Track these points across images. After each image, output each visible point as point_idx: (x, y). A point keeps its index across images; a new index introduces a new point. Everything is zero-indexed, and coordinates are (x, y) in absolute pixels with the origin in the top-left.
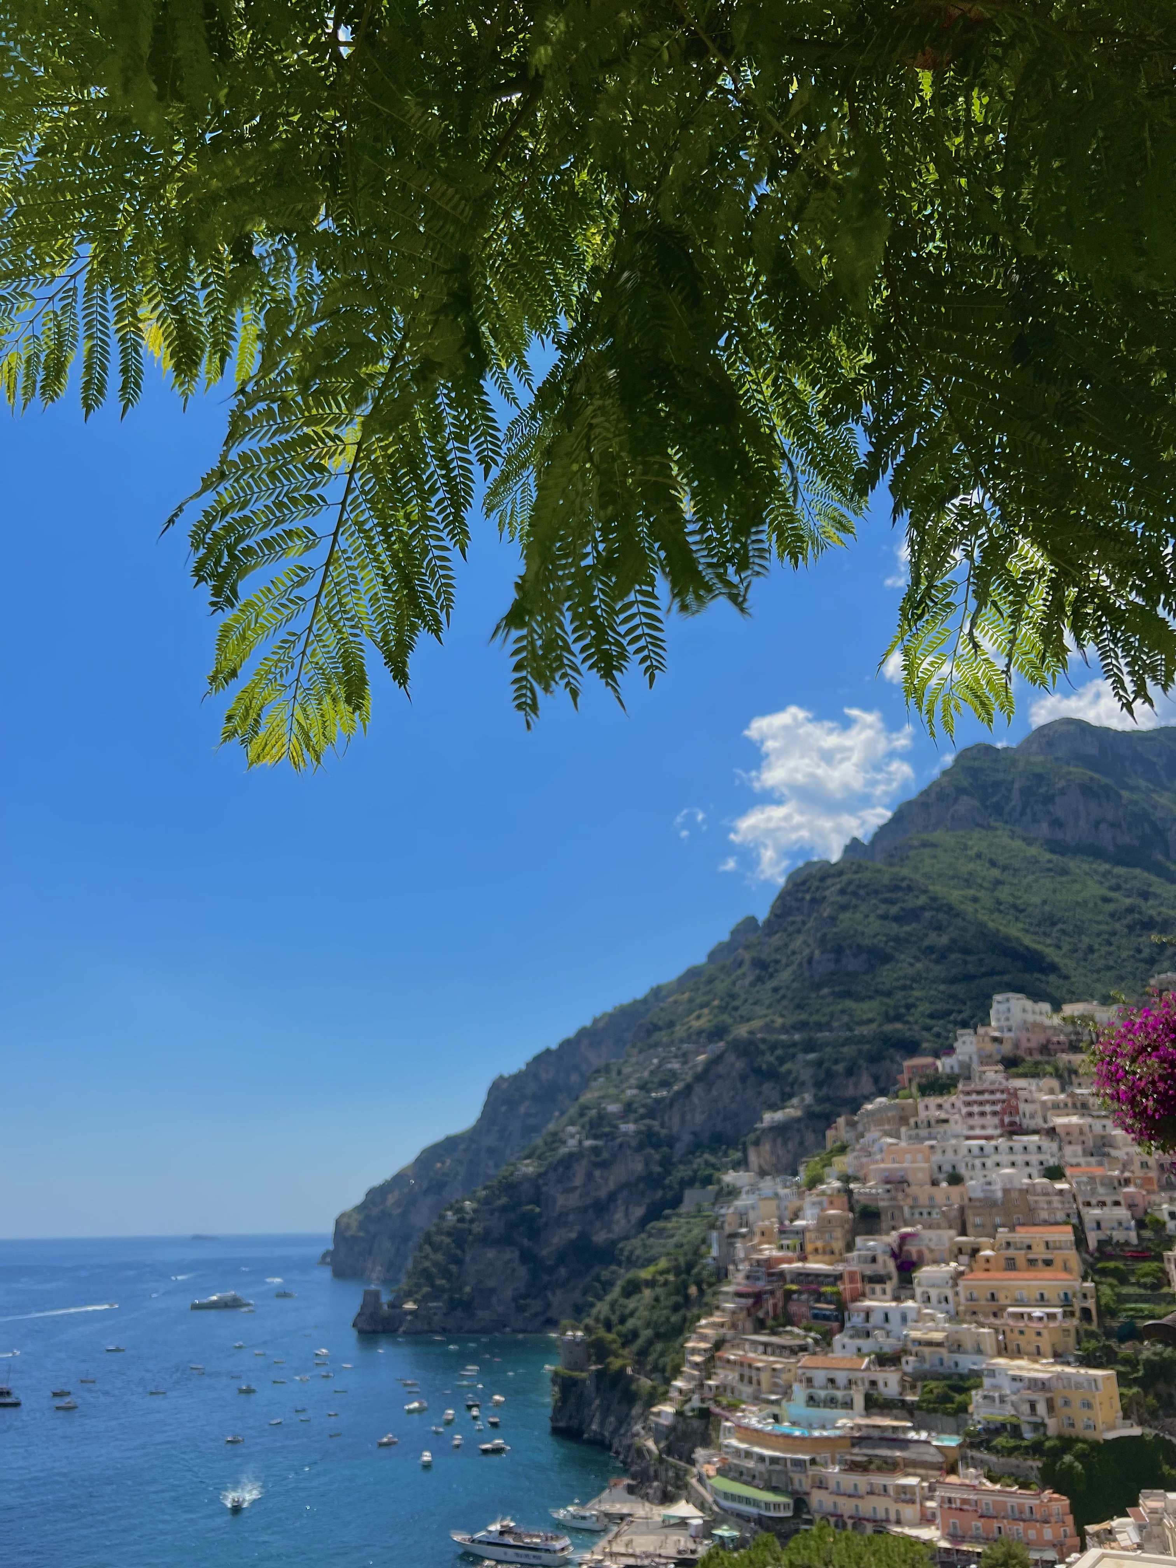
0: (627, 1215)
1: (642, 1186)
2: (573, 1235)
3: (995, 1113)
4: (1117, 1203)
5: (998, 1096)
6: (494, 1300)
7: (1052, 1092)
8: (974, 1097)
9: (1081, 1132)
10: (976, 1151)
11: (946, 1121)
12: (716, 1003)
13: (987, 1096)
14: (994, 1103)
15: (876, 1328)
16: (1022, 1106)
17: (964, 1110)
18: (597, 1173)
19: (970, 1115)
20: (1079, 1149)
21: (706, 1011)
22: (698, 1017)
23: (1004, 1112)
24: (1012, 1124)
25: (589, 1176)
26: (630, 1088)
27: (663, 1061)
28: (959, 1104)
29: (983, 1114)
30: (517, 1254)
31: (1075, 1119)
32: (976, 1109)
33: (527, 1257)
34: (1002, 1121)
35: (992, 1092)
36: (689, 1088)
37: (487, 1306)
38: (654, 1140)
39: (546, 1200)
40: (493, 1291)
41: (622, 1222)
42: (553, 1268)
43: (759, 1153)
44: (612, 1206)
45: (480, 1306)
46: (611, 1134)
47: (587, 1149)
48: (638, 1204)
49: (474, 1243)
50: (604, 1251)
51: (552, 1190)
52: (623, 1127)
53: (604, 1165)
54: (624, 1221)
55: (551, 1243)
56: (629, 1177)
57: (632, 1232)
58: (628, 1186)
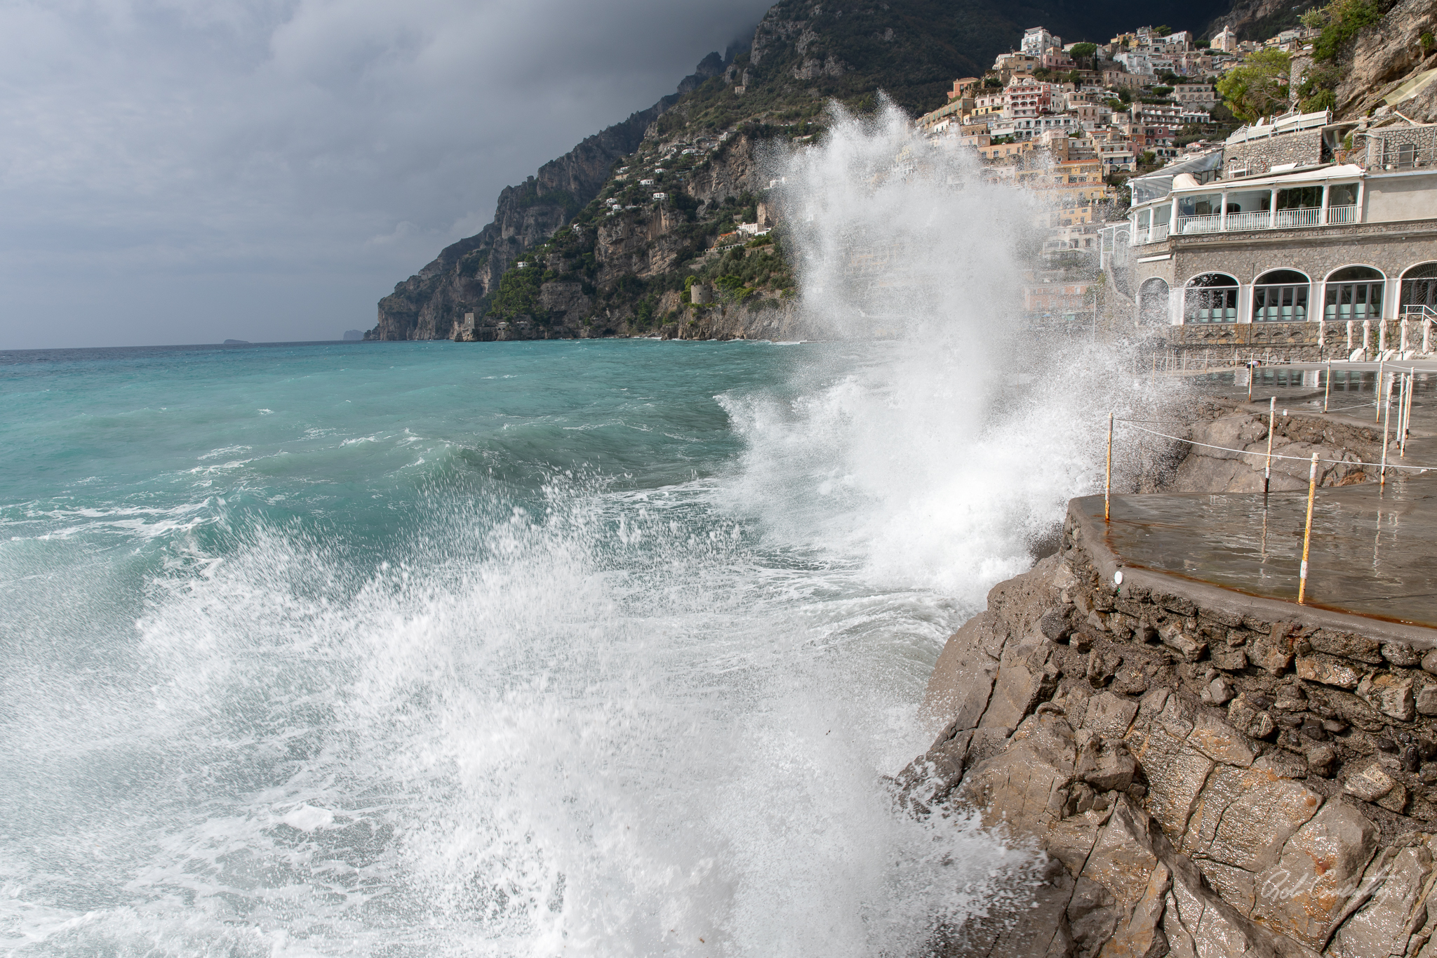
0: (663, 259)
1: (674, 237)
2: (622, 273)
3: (1032, 103)
4: (1122, 149)
5: (1036, 91)
6: (566, 320)
7: (1070, 91)
8: (1019, 93)
10: (1024, 124)
11: (999, 109)
12: (720, 103)
13: (1028, 92)
14: (1032, 97)
16: (1053, 99)
17: (1011, 102)
18: (638, 229)
19: (1015, 105)
20: (1093, 123)
21: (712, 110)
22: (706, 115)
23: (1039, 102)
24: (1045, 110)
25: (632, 231)
26: (658, 167)
27: (680, 149)
28: (1008, 99)
29: (1024, 104)
30: (580, 287)
32: (1020, 101)
33: (590, 290)
34: (1038, 108)
35: (1032, 89)
36: (707, 166)
37: (560, 323)
38: (683, 205)
39: (599, 249)
40: (564, 313)
41: (659, 263)
42: (609, 296)
43: (766, 209)
44: (651, 252)
45: (555, 324)
46: (647, 200)
47: (627, 211)
48: (671, 250)
49: (547, 280)
50: (647, 284)
51: (603, 241)
52: (656, 195)
53: (641, 223)
54: (661, 262)
55: (606, 280)
56: (664, 231)
57: (668, 270)
58: (663, 237)
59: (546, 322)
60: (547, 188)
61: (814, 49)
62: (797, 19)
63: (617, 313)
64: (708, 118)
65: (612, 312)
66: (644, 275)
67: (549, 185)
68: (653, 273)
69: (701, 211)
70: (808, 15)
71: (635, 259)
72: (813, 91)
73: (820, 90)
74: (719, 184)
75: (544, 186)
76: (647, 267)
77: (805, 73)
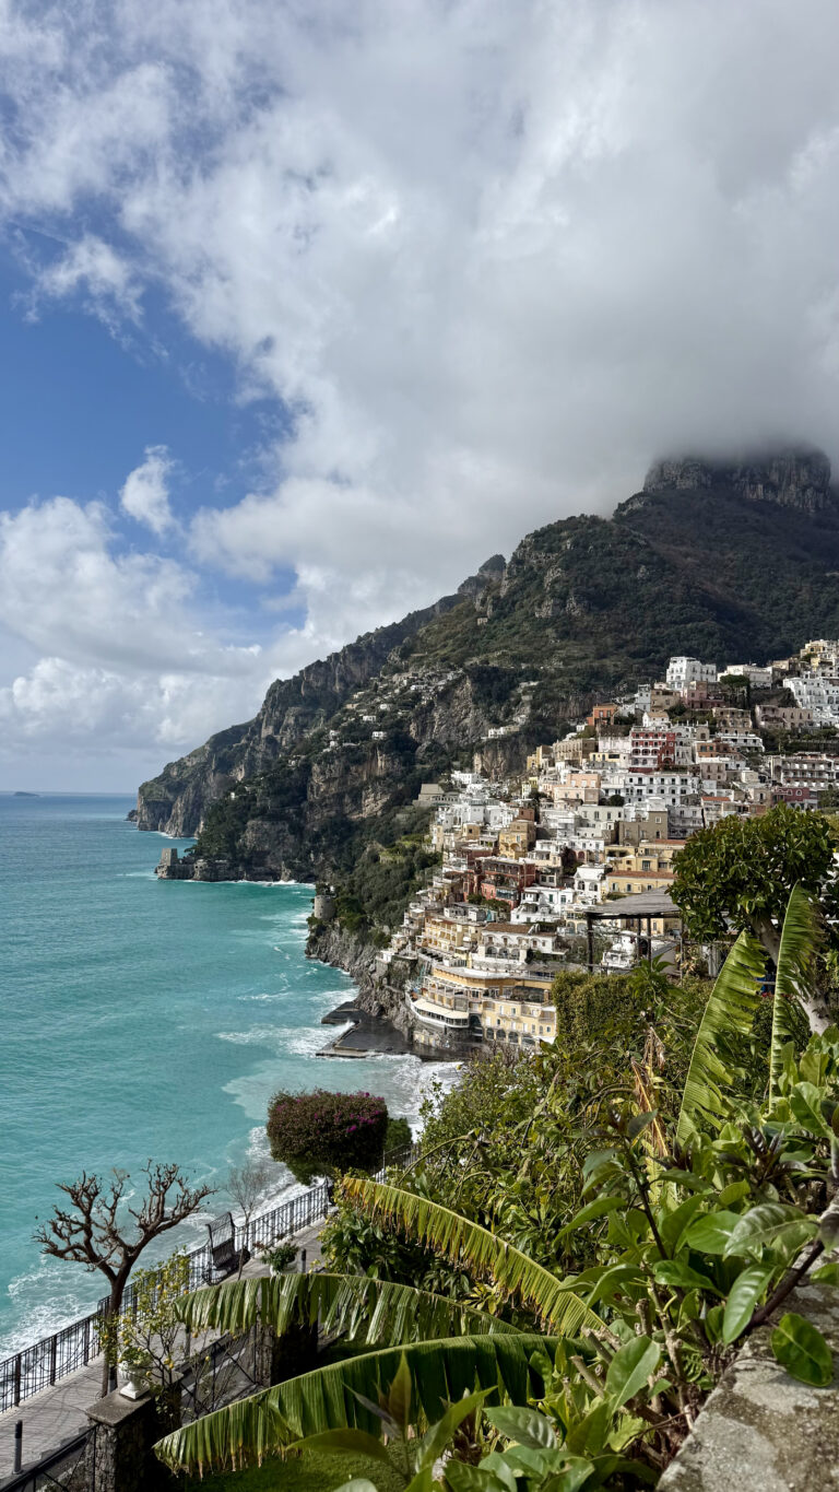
0: (375, 801)
1: (388, 780)
2: (333, 814)
3: (655, 752)
6: (268, 860)
7: (703, 736)
8: (641, 739)
9: (719, 771)
10: (636, 780)
11: (617, 756)
12: (459, 635)
13: (651, 739)
14: (656, 744)
15: (542, 905)
16: (676, 748)
17: (632, 749)
18: (353, 768)
19: (636, 752)
20: (714, 783)
21: (451, 642)
22: (445, 646)
23: (662, 751)
24: (667, 760)
25: (347, 769)
26: (385, 702)
27: (411, 682)
28: (628, 743)
29: (646, 752)
30: (287, 826)
31: (716, 760)
32: (641, 748)
33: (298, 830)
34: (659, 758)
35: (656, 735)
36: (431, 704)
37: (263, 864)
38: (400, 745)
39: (312, 786)
40: (268, 853)
41: (372, 805)
42: (317, 837)
43: (482, 759)
44: (364, 793)
45: (256, 865)
46: (368, 737)
47: (345, 749)
48: (384, 793)
49: (253, 817)
50: (357, 828)
51: (317, 780)
52: (376, 734)
53: (359, 761)
54: (373, 805)
55: (316, 820)
56: (379, 773)
57: (379, 813)
58: (378, 779)
59: (248, 863)
60: (312, 688)
61: (557, 586)
62: (551, 550)
63: (322, 858)
64: (445, 651)
65: (316, 857)
66: (355, 817)
67: (315, 684)
68: (364, 815)
69: (420, 752)
70: (560, 548)
71: (347, 800)
72: (550, 631)
73: (556, 632)
74: (442, 725)
75: (308, 686)
76: (359, 808)
77: (545, 612)
